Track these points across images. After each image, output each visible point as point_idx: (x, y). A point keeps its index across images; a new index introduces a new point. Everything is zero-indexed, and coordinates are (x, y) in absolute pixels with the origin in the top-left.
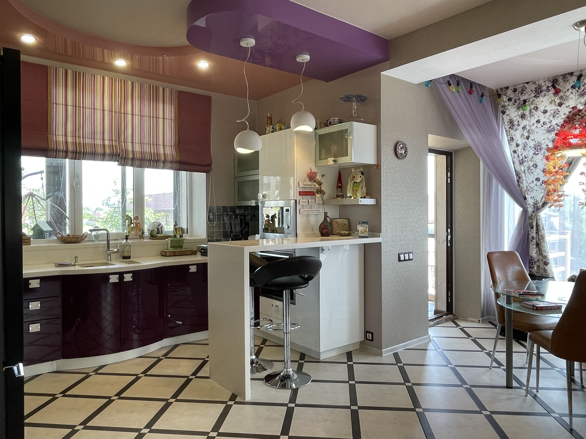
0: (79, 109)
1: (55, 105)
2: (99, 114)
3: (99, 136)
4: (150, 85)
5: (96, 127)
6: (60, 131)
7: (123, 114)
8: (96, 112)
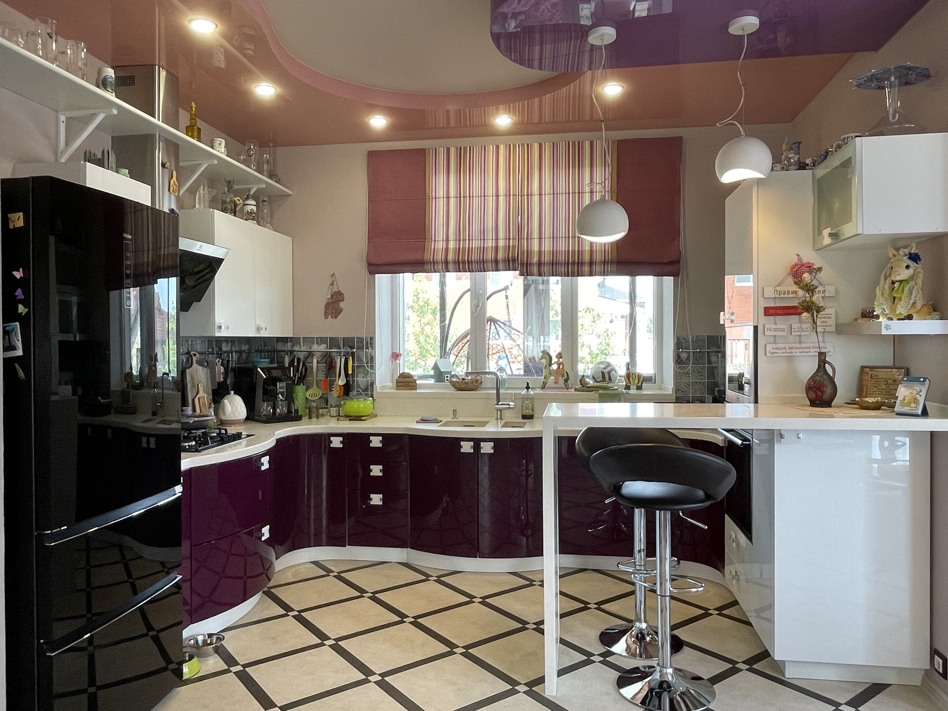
0: (464, 200)
1: (434, 200)
2: (491, 201)
3: (490, 235)
4: (569, 143)
5: (487, 222)
6: (440, 236)
7: (526, 197)
8: (488, 200)
